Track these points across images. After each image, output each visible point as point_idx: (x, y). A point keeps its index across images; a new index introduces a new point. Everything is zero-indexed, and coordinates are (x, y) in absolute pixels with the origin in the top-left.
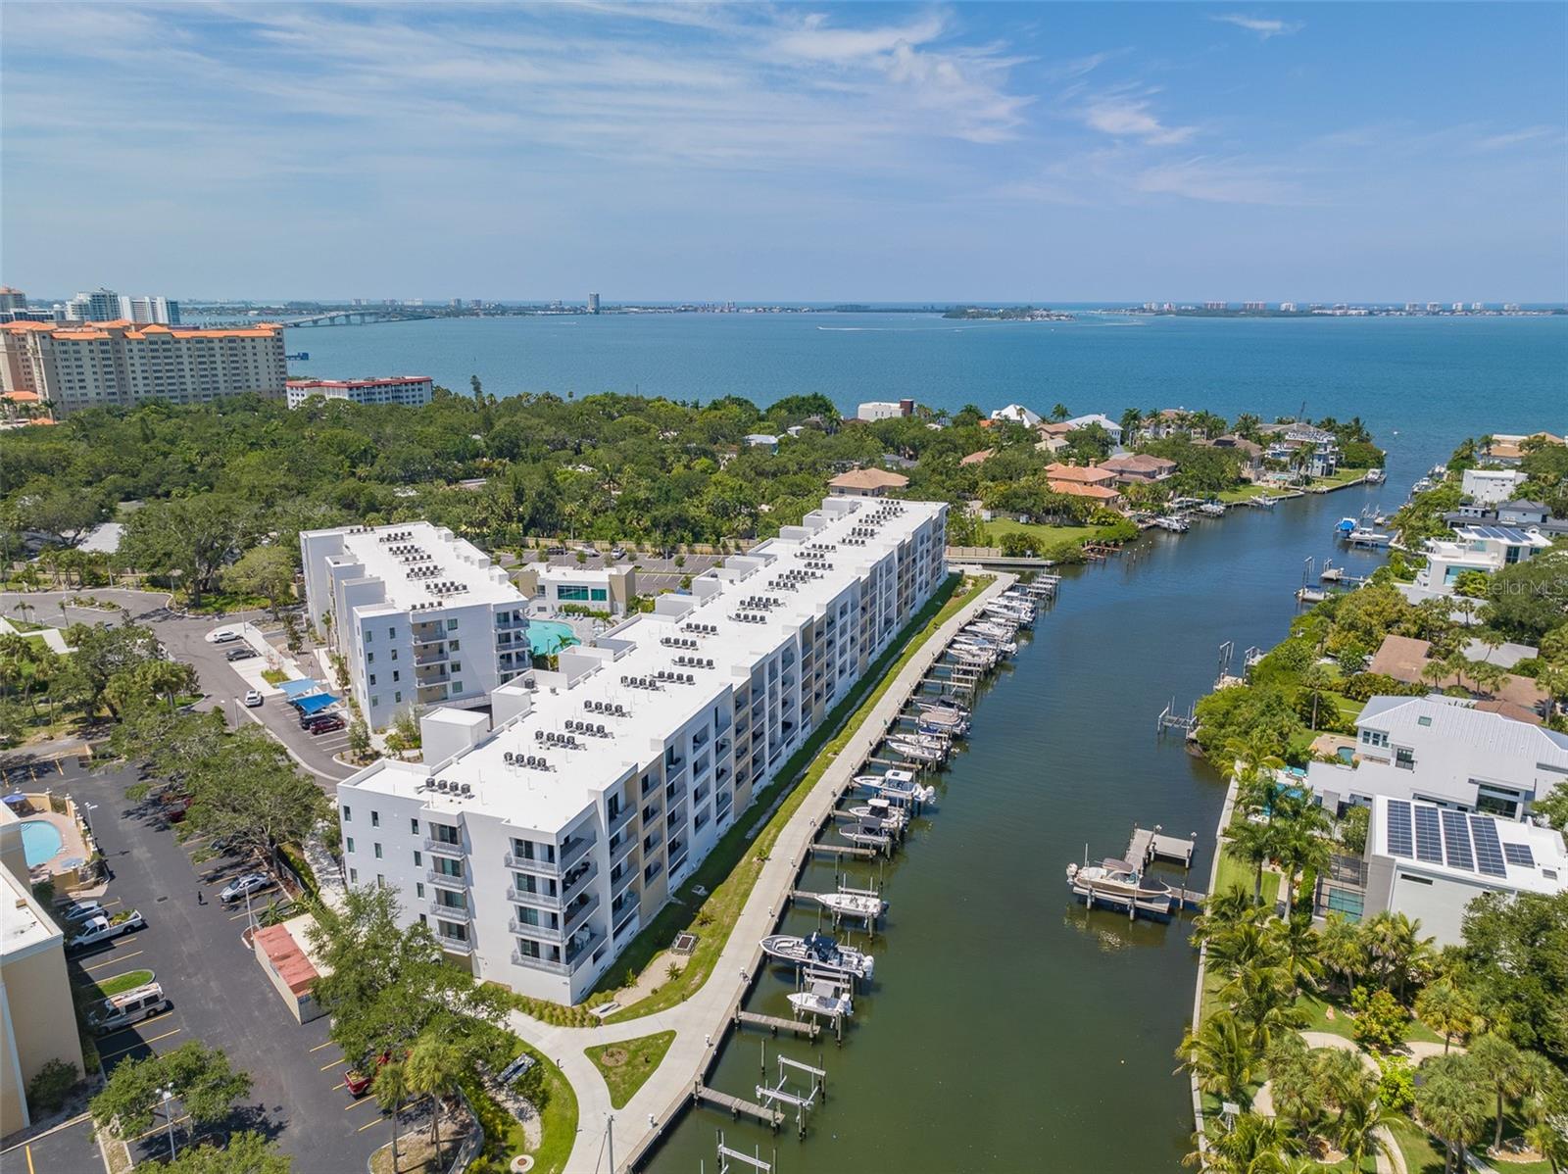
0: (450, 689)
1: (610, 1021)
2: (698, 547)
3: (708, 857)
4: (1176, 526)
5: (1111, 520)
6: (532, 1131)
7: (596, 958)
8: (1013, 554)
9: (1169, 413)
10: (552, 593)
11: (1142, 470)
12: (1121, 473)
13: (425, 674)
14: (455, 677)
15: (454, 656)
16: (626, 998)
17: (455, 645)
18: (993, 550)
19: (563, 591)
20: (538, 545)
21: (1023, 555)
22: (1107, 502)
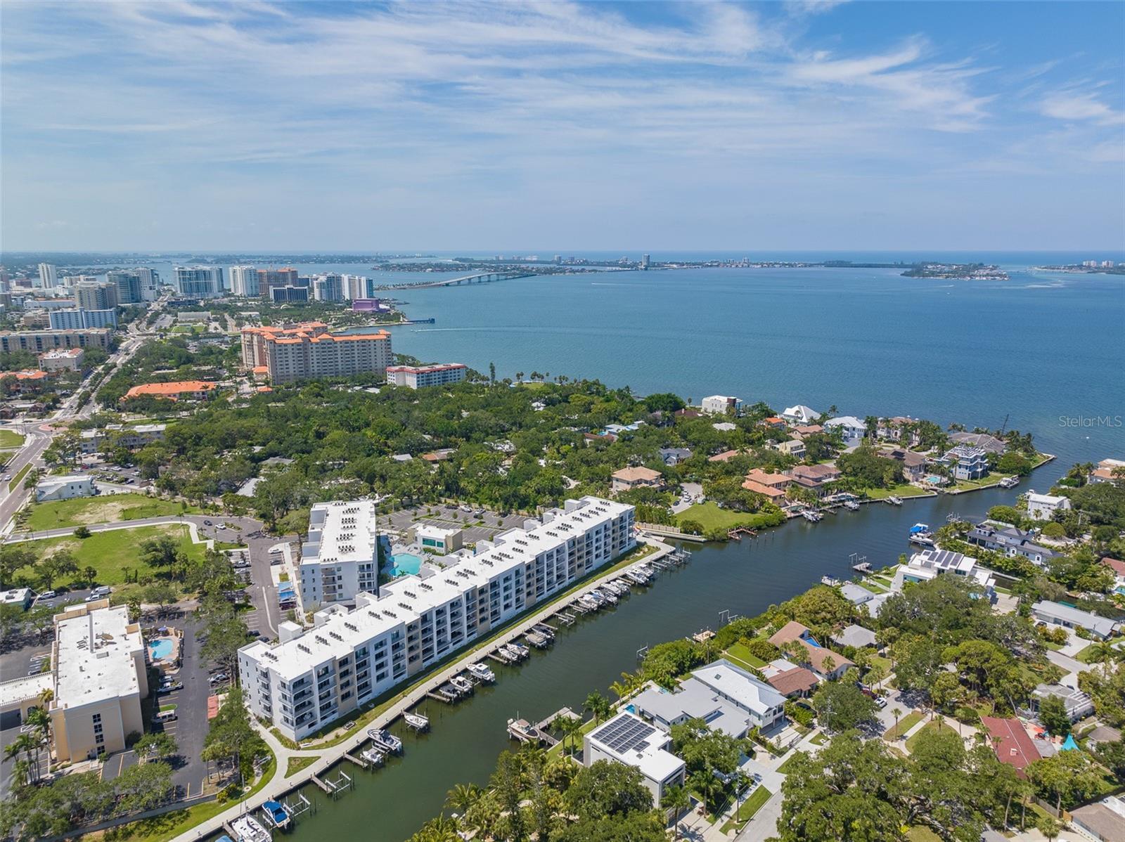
0: (337, 596)
1: (304, 749)
2: (521, 512)
3: (385, 692)
4: (810, 517)
5: (772, 510)
6: (257, 780)
7: (310, 726)
8: (686, 532)
9: (898, 419)
10: (420, 541)
11: (811, 477)
12: (800, 477)
13: (327, 590)
14: (339, 591)
15: (339, 582)
16: (316, 742)
17: (340, 578)
18: (676, 529)
19: (425, 541)
20: (445, 502)
21: (692, 533)
22: (775, 498)
